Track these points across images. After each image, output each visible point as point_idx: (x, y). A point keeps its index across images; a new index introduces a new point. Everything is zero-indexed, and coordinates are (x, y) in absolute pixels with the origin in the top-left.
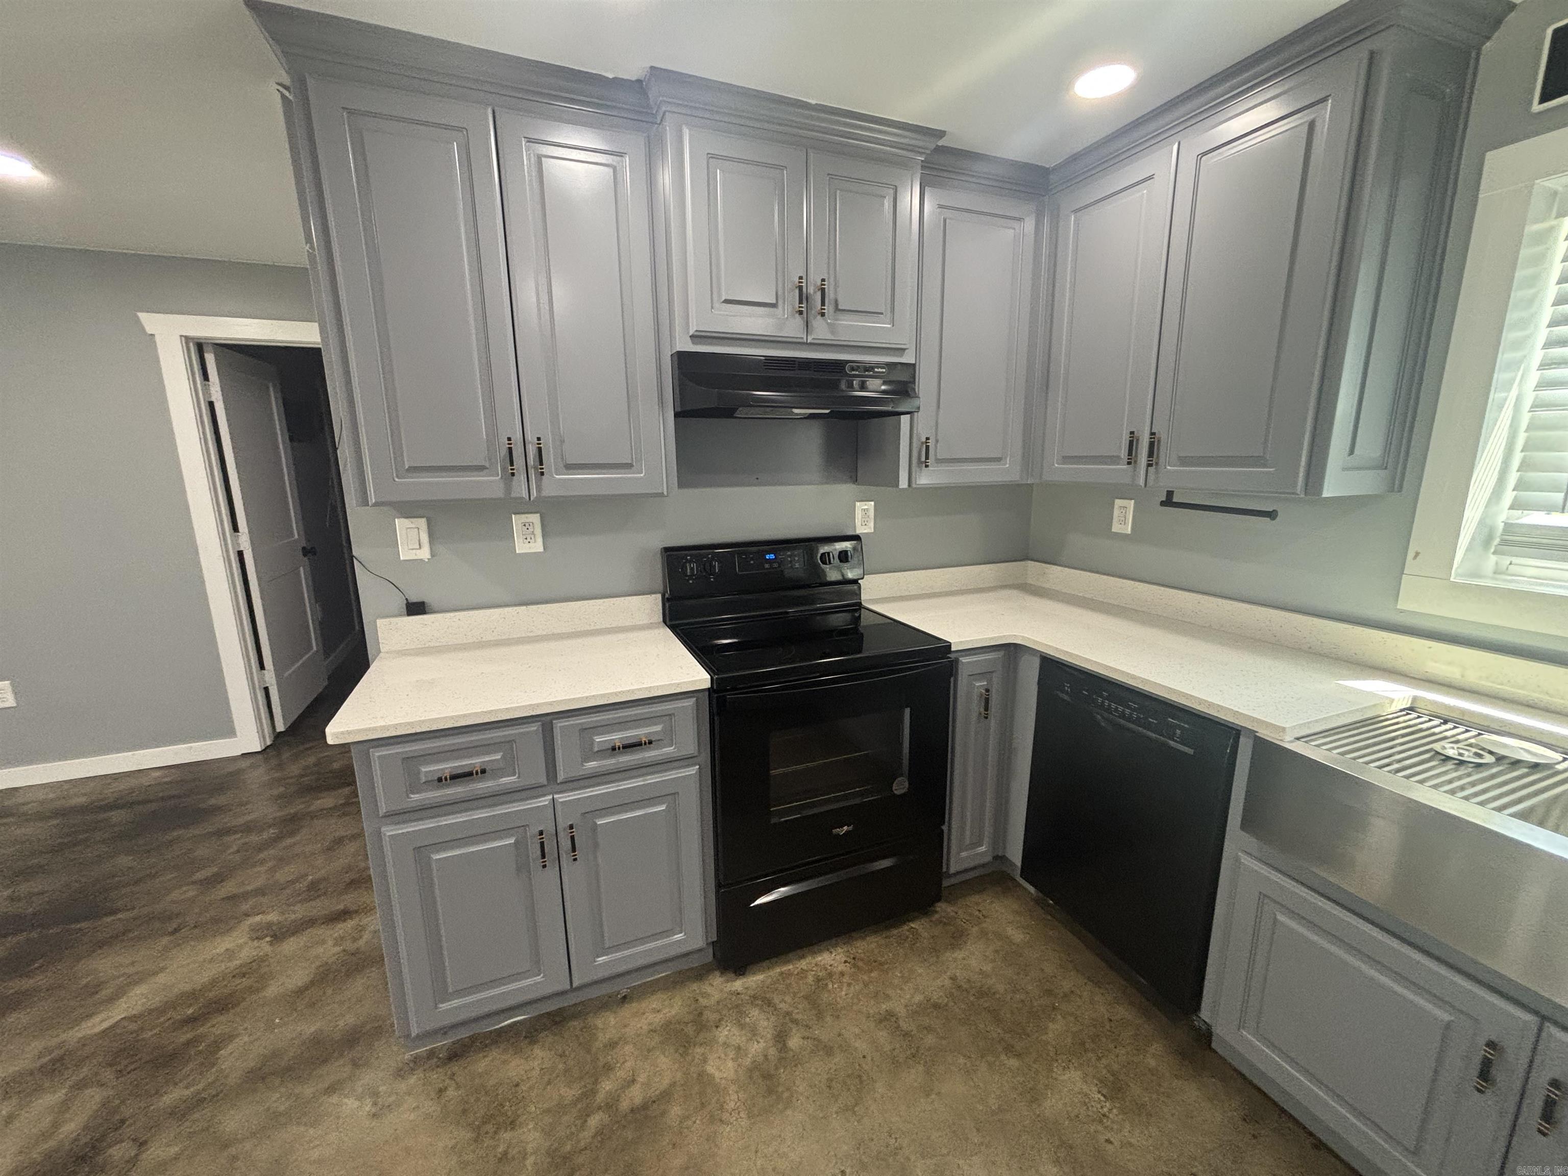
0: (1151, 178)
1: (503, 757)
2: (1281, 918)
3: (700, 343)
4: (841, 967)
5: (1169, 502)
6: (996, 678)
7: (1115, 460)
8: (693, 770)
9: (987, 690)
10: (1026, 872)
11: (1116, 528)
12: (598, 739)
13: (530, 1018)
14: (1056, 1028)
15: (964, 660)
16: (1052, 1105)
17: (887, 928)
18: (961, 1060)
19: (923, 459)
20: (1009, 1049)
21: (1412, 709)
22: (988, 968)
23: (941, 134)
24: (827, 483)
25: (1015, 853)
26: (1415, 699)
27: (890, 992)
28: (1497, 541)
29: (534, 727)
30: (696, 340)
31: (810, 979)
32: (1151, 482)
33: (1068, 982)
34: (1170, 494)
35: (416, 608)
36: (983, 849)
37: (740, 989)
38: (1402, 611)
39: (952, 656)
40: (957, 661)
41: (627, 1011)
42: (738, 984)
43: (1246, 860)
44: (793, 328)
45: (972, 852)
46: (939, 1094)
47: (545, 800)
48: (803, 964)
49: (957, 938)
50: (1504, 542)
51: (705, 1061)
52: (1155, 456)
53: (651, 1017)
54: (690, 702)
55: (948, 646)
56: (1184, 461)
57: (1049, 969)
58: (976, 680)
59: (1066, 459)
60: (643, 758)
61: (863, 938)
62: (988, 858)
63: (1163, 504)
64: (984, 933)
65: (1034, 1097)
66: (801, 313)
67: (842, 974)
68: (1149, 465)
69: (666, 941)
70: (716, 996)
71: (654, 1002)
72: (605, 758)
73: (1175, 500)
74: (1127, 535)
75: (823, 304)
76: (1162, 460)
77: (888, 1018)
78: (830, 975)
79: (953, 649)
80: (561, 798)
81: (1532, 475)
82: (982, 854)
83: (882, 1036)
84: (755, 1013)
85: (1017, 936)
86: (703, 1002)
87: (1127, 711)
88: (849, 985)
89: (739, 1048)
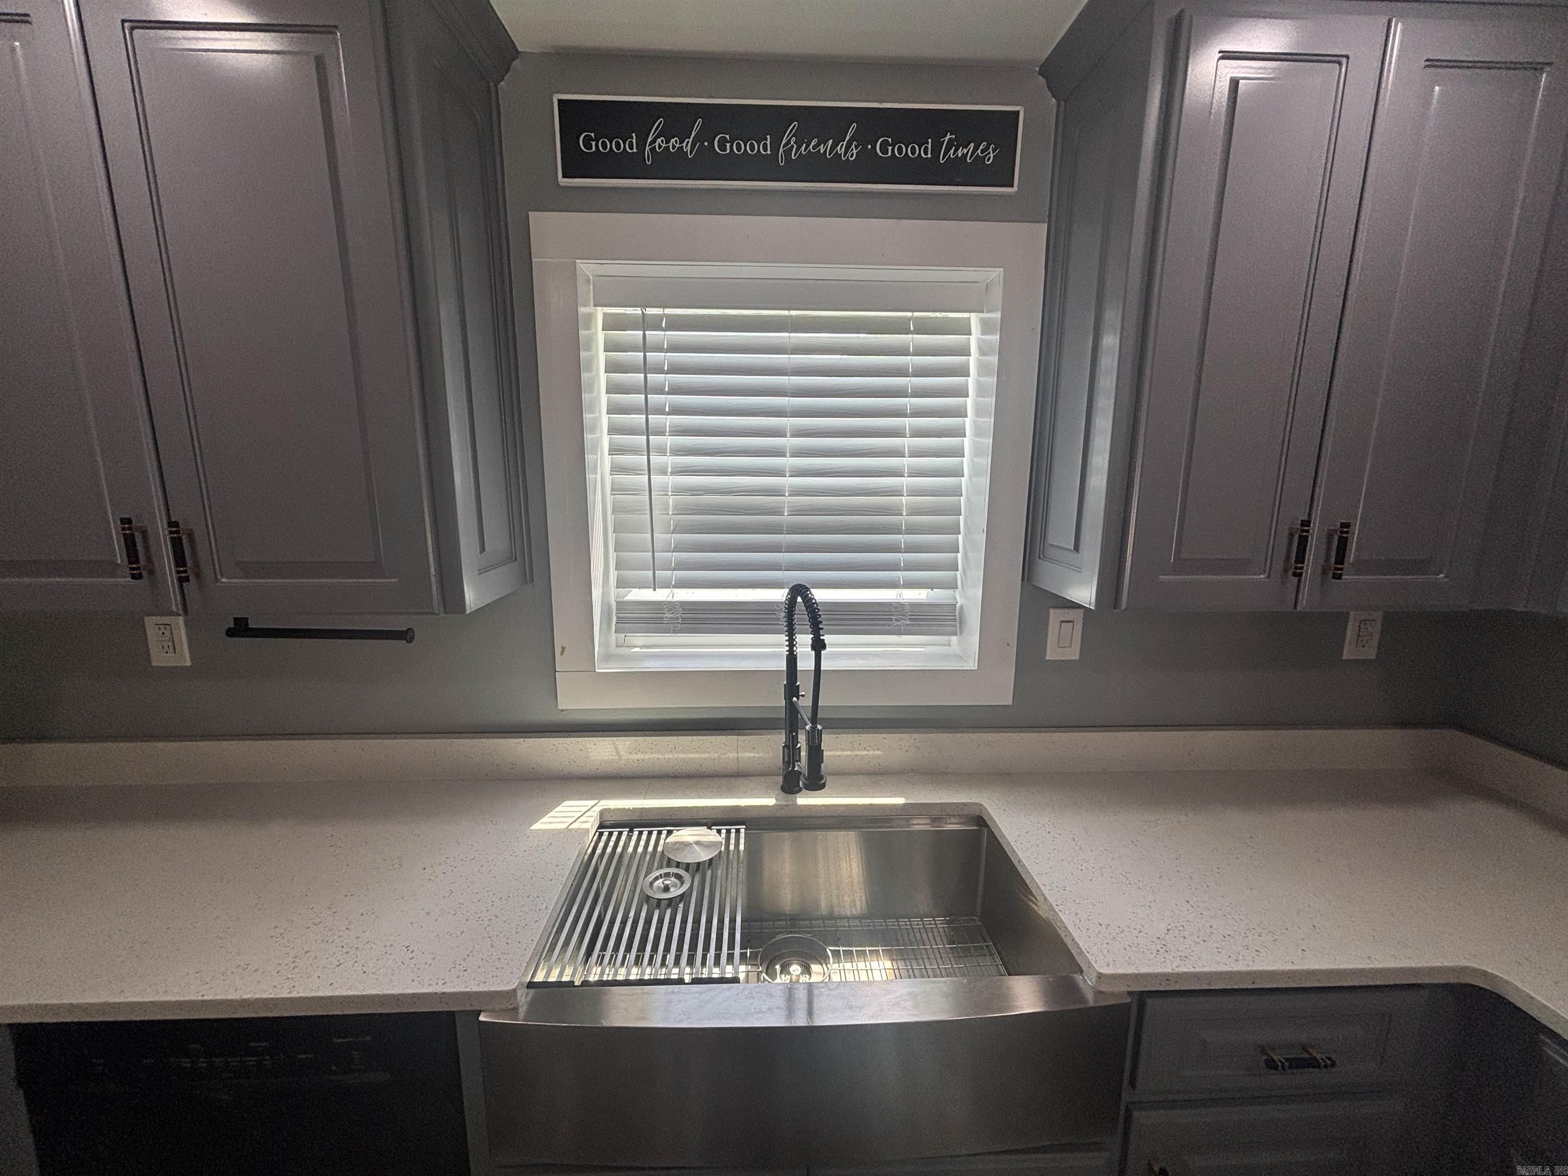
5: (243, 630)
11: (160, 658)
28: (615, 619)
34: (241, 618)
38: (563, 710)
50: (619, 620)
52: (189, 563)
63: (230, 633)
68: (182, 580)
73: (252, 625)
74: (185, 672)
76: (207, 568)
81: (625, 556)
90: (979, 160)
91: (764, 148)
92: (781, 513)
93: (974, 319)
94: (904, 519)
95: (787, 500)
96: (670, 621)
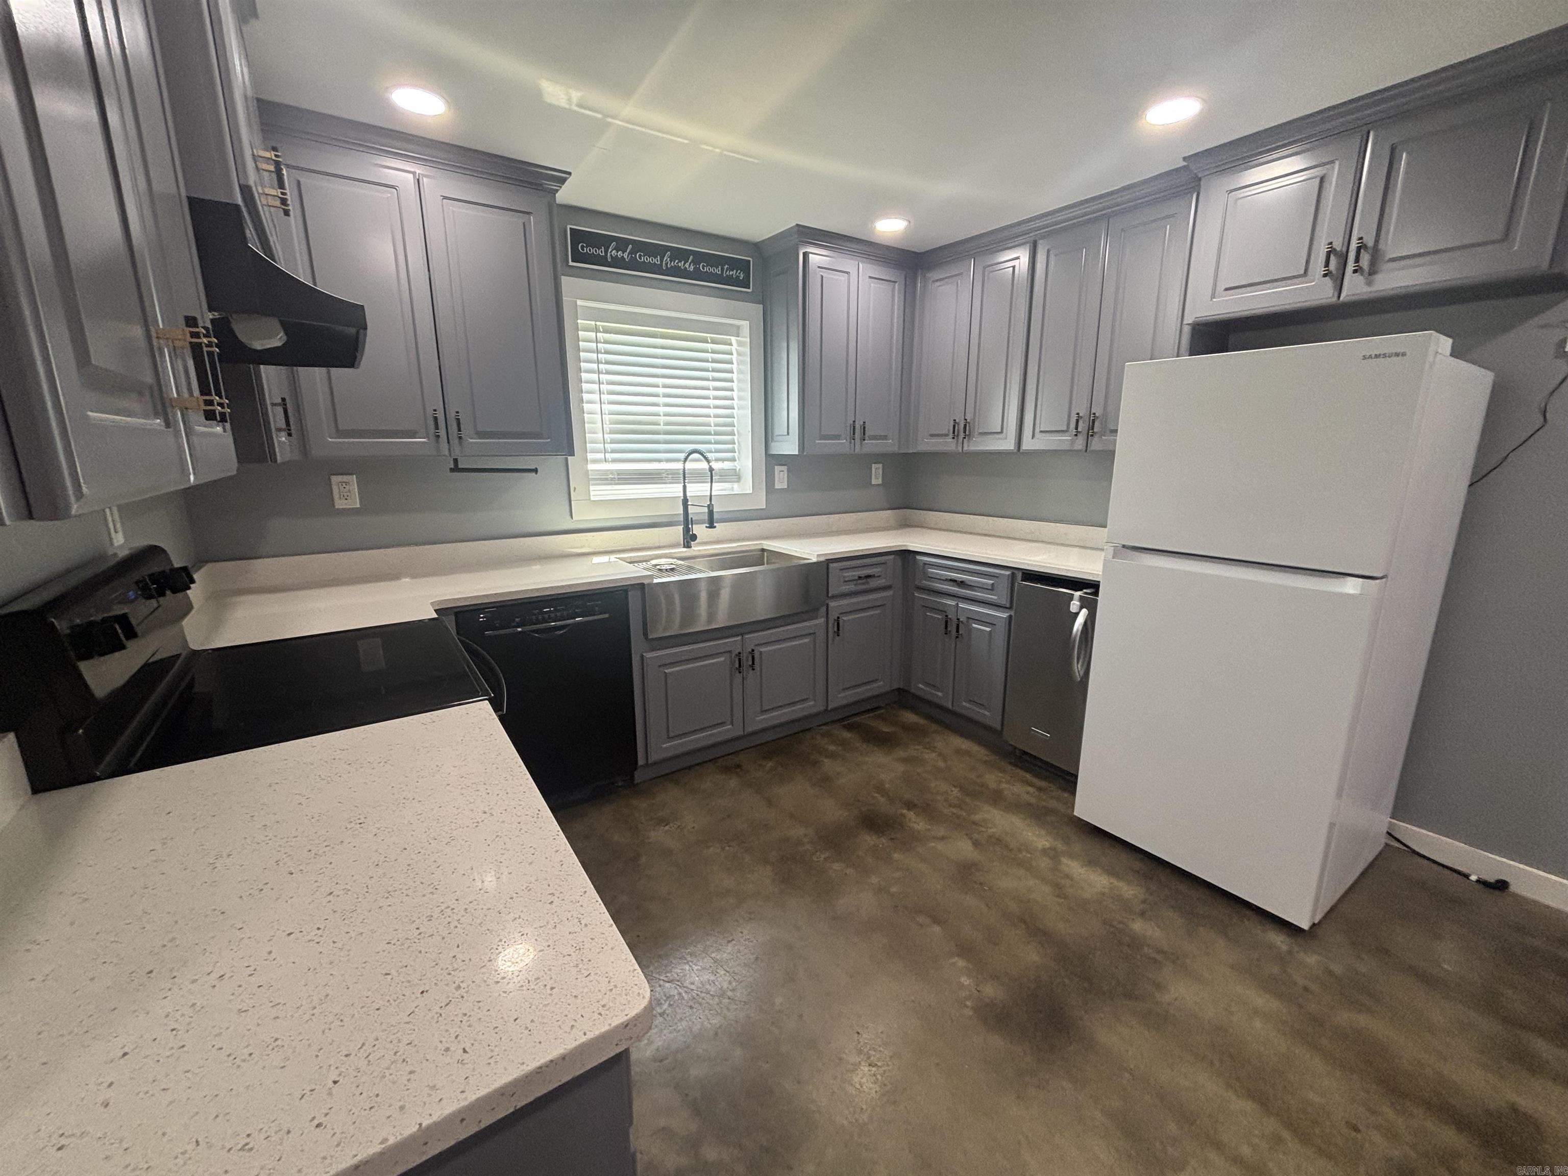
0: (393, 187)
2: (668, 671)
5: (456, 469)
7: (410, 433)
11: (340, 504)
32: (456, 452)
34: (456, 462)
38: (575, 522)
56: (480, 435)
59: (343, 434)
63: (452, 470)
73: (460, 466)
74: (355, 509)
76: (465, 434)
90: (738, 277)
91: (657, 261)
92: (659, 425)
93: (733, 339)
94: (712, 429)
95: (662, 419)
96: (612, 479)
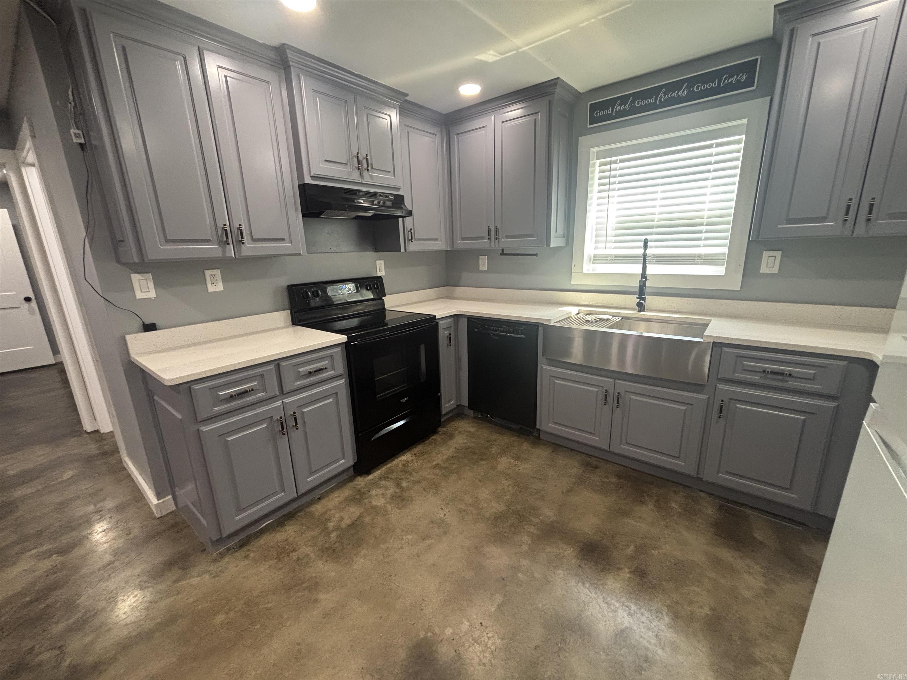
0: (485, 127)
1: (258, 383)
2: (556, 381)
3: (316, 180)
4: (411, 458)
5: (503, 254)
6: (452, 329)
7: (482, 238)
8: (343, 381)
9: (450, 334)
10: (470, 407)
11: (481, 268)
12: (301, 370)
13: (275, 520)
14: (494, 450)
15: (440, 322)
16: (500, 468)
17: (424, 441)
18: (468, 468)
19: (410, 238)
20: (482, 460)
21: (578, 313)
22: (465, 441)
23: (407, 95)
24: (362, 251)
25: (465, 402)
26: (579, 310)
27: (434, 459)
28: (592, 260)
29: (272, 367)
30: (314, 178)
31: (400, 465)
32: (497, 246)
33: (494, 437)
34: (503, 250)
35: (149, 327)
36: (453, 402)
37: (372, 478)
38: (572, 285)
39: (437, 321)
40: (438, 323)
41: (323, 501)
42: (370, 477)
43: (545, 367)
44: (355, 176)
45: (449, 404)
46: (464, 478)
47: (279, 403)
48: (395, 462)
49: (451, 436)
50: (594, 260)
51: (370, 502)
52: (497, 236)
53: (336, 499)
54: (339, 349)
55: (435, 317)
56: (507, 237)
57: (486, 435)
58: (445, 331)
59: (463, 239)
60: (321, 377)
61: (416, 447)
62: (455, 406)
63: (501, 254)
64: (460, 432)
65: (494, 468)
66: (359, 169)
67: (413, 460)
68: (495, 239)
69: (338, 464)
70: (363, 484)
71: (335, 495)
72: (304, 379)
73: (505, 252)
74: (485, 270)
75: (368, 165)
76: (500, 237)
77: (437, 466)
78: (408, 462)
79: (437, 318)
80: (287, 401)
81: (598, 238)
82: (452, 405)
83: (437, 471)
84: (383, 482)
85: (472, 430)
86: (358, 487)
87: (502, 329)
88: (417, 462)
89: (383, 494)
90: (738, 81)
91: (652, 100)
96: (610, 260)
